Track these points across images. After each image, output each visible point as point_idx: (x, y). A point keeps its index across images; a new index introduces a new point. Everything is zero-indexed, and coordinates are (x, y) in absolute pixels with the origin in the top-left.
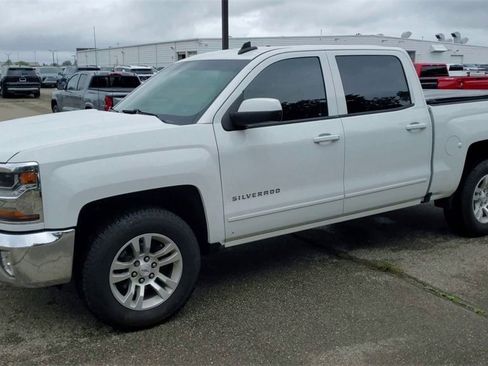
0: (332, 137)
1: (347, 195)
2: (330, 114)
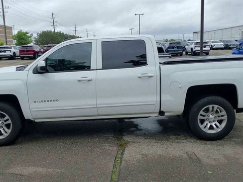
0: (88, 78)
1: (98, 106)
2: (91, 69)
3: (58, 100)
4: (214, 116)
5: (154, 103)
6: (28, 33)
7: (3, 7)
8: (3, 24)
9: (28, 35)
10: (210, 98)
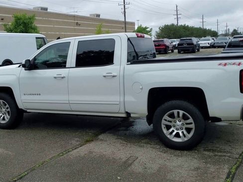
0: (62, 76)
1: (70, 102)
2: (67, 67)
3: (40, 94)
4: (181, 123)
5: (118, 103)
6: (148, 28)
7: (124, 3)
8: (124, 20)
9: (147, 30)
10: (174, 102)
